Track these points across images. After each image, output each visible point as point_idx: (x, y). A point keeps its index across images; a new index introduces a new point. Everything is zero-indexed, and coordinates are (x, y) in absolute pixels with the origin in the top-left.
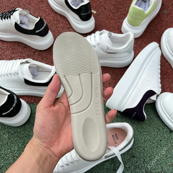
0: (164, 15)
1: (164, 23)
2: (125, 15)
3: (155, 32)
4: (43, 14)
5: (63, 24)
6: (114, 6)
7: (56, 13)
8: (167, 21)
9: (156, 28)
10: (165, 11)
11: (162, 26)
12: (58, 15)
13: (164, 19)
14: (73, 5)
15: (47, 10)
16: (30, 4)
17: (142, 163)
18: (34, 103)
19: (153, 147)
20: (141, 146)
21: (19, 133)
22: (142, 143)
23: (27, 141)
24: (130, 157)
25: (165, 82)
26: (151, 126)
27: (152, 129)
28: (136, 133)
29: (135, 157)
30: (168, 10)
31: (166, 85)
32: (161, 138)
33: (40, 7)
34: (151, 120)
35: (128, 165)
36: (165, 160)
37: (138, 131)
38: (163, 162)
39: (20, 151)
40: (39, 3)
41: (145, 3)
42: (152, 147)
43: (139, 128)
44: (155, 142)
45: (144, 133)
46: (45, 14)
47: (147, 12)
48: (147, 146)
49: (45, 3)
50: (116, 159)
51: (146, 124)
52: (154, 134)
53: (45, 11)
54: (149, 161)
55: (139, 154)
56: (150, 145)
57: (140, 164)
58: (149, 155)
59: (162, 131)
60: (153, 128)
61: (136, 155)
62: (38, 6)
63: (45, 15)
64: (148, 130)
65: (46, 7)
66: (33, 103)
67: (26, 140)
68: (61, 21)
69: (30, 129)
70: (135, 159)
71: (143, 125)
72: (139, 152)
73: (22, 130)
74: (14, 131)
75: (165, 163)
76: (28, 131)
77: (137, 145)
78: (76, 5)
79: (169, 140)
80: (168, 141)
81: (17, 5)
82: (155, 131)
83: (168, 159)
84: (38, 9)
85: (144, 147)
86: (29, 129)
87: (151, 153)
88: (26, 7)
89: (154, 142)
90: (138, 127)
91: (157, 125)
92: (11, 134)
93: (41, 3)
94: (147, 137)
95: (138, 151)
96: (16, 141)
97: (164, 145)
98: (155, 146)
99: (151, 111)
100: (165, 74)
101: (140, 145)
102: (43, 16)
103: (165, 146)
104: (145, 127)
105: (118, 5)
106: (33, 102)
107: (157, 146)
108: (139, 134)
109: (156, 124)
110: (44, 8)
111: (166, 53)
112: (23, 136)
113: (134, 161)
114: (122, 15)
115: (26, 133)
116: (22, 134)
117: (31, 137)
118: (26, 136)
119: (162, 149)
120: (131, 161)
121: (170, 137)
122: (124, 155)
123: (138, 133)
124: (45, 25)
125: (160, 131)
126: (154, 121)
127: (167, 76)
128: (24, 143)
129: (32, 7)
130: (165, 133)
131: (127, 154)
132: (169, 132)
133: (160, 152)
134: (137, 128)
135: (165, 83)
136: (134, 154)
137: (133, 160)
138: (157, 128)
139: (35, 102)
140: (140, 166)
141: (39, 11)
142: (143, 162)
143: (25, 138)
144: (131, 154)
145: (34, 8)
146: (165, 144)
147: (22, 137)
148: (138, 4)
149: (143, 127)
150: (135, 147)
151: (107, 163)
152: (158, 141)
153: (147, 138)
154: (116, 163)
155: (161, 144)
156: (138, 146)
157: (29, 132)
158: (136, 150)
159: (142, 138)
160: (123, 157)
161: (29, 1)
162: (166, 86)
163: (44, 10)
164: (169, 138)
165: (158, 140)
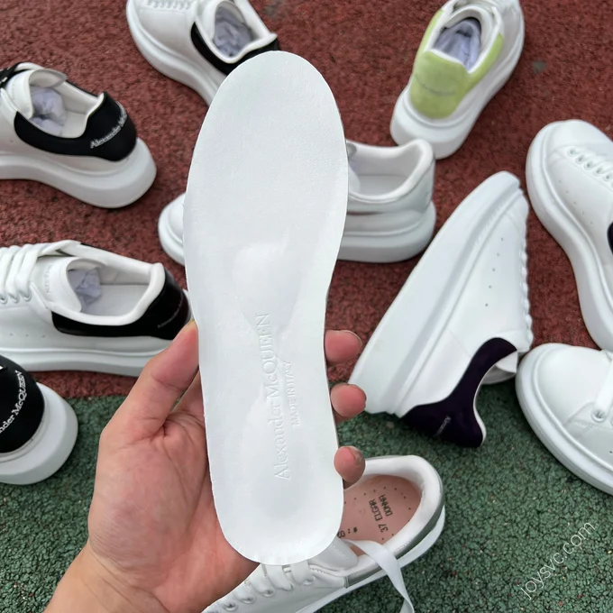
0: (533, 77)
1: (534, 106)
2: (402, 81)
3: (505, 138)
4: (114, 82)
5: (187, 114)
6: (363, 50)
7: (162, 76)
8: (544, 99)
9: (509, 123)
10: (537, 66)
11: (528, 116)
12: (169, 82)
13: (533, 92)
14: (219, 48)
15: (131, 66)
16: (67, 47)
17: (477, 595)
18: (90, 395)
19: (515, 537)
20: (471, 535)
21: (36, 509)
22: (475, 524)
23: (66, 536)
24: (435, 577)
25: (546, 309)
26: (505, 462)
27: (507, 472)
28: (454, 491)
29: (451, 576)
30: (545, 61)
31: (550, 316)
32: (538, 502)
33: (103, 55)
34: (502, 441)
35: (428, 605)
36: (558, 580)
37: (461, 484)
38: (551, 587)
39: (40, 571)
40: (100, 43)
41: (467, 38)
42: (509, 537)
43: (461, 472)
44: (519, 519)
45: (480, 488)
46: (123, 81)
47: (473, 70)
48: (492, 533)
49: (121, 41)
50: (386, 587)
51: (485, 455)
52: (514, 490)
53: (122, 70)
54: (503, 588)
55: (466, 564)
56: (504, 531)
57: (470, 601)
58: (501, 564)
59: (543, 479)
60: (512, 469)
61: (454, 568)
62: (95, 52)
63: (124, 85)
64: (492, 479)
65: (127, 54)
66: (85, 398)
67: (63, 534)
68: (178, 105)
69: (78, 490)
70: (453, 582)
71: (476, 459)
72: (465, 558)
73: (48, 496)
74: (19, 503)
75: (558, 592)
76: (70, 499)
77: (459, 530)
78: (230, 50)
79: (566, 510)
80: (564, 514)
81: (21, 52)
82: (519, 478)
83: (565, 576)
84: (96, 65)
85: (482, 536)
86: (74, 490)
87: (507, 556)
88: (54, 57)
89: (516, 517)
90: (461, 469)
91: (523, 458)
92: (6, 514)
93: (106, 42)
94: (491, 501)
95: (462, 555)
96: (26, 536)
97: (550, 526)
98: (520, 532)
99: (500, 411)
100: (545, 280)
101: (468, 532)
102: (116, 87)
103: (555, 530)
104: (483, 466)
105: (375, 46)
106: (85, 392)
107: (527, 532)
108: (465, 494)
109: (522, 454)
110: (119, 60)
111: (544, 209)
112: (53, 517)
113: (448, 588)
114: (391, 82)
115: (61, 505)
116: (49, 512)
117: (80, 519)
118: (61, 519)
119: (544, 543)
120: (438, 592)
121: (571, 500)
122: (413, 570)
123: (461, 490)
124: (122, 121)
125: (534, 477)
126: (515, 446)
127: (551, 287)
128: (56, 543)
129: (77, 56)
130: (554, 485)
131: (424, 566)
132: (567, 482)
133: (537, 552)
134: (457, 471)
135: (547, 312)
136: (448, 565)
137: (445, 586)
138: (524, 469)
139: (93, 392)
140: (472, 606)
141: (101, 72)
142: (480, 590)
143: (61, 526)
144: (438, 565)
145: (84, 60)
146: (552, 524)
147: (50, 520)
148: (445, 45)
149: (477, 468)
150: (451, 541)
151: (354, 600)
152: (528, 513)
153: (493, 506)
154: (386, 601)
155: (539, 524)
156: (460, 534)
157: (75, 501)
158: (454, 549)
159: (474, 505)
160: (412, 578)
161: (64, 37)
162: (550, 320)
163: (117, 67)
164: (565, 503)
165: (530, 510)
